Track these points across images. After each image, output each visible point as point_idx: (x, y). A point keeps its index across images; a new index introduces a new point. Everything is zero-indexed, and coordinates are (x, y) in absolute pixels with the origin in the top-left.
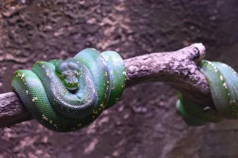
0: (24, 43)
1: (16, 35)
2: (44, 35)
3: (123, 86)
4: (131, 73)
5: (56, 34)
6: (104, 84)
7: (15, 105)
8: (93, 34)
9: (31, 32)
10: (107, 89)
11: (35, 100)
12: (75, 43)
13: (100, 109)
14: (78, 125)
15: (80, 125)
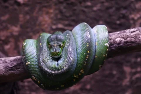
0: (71, 16)
1: (64, 10)
2: (85, 10)
3: (104, 56)
4: (117, 44)
5: (95, 9)
6: (85, 54)
7: (20, 66)
8: (125, 8)
9: (75, 8)
10: (87, 58)
11: (28, 64)
12: (110, 16)
13: (80, 74)
14: (61, 86)
15: (63, 86)
